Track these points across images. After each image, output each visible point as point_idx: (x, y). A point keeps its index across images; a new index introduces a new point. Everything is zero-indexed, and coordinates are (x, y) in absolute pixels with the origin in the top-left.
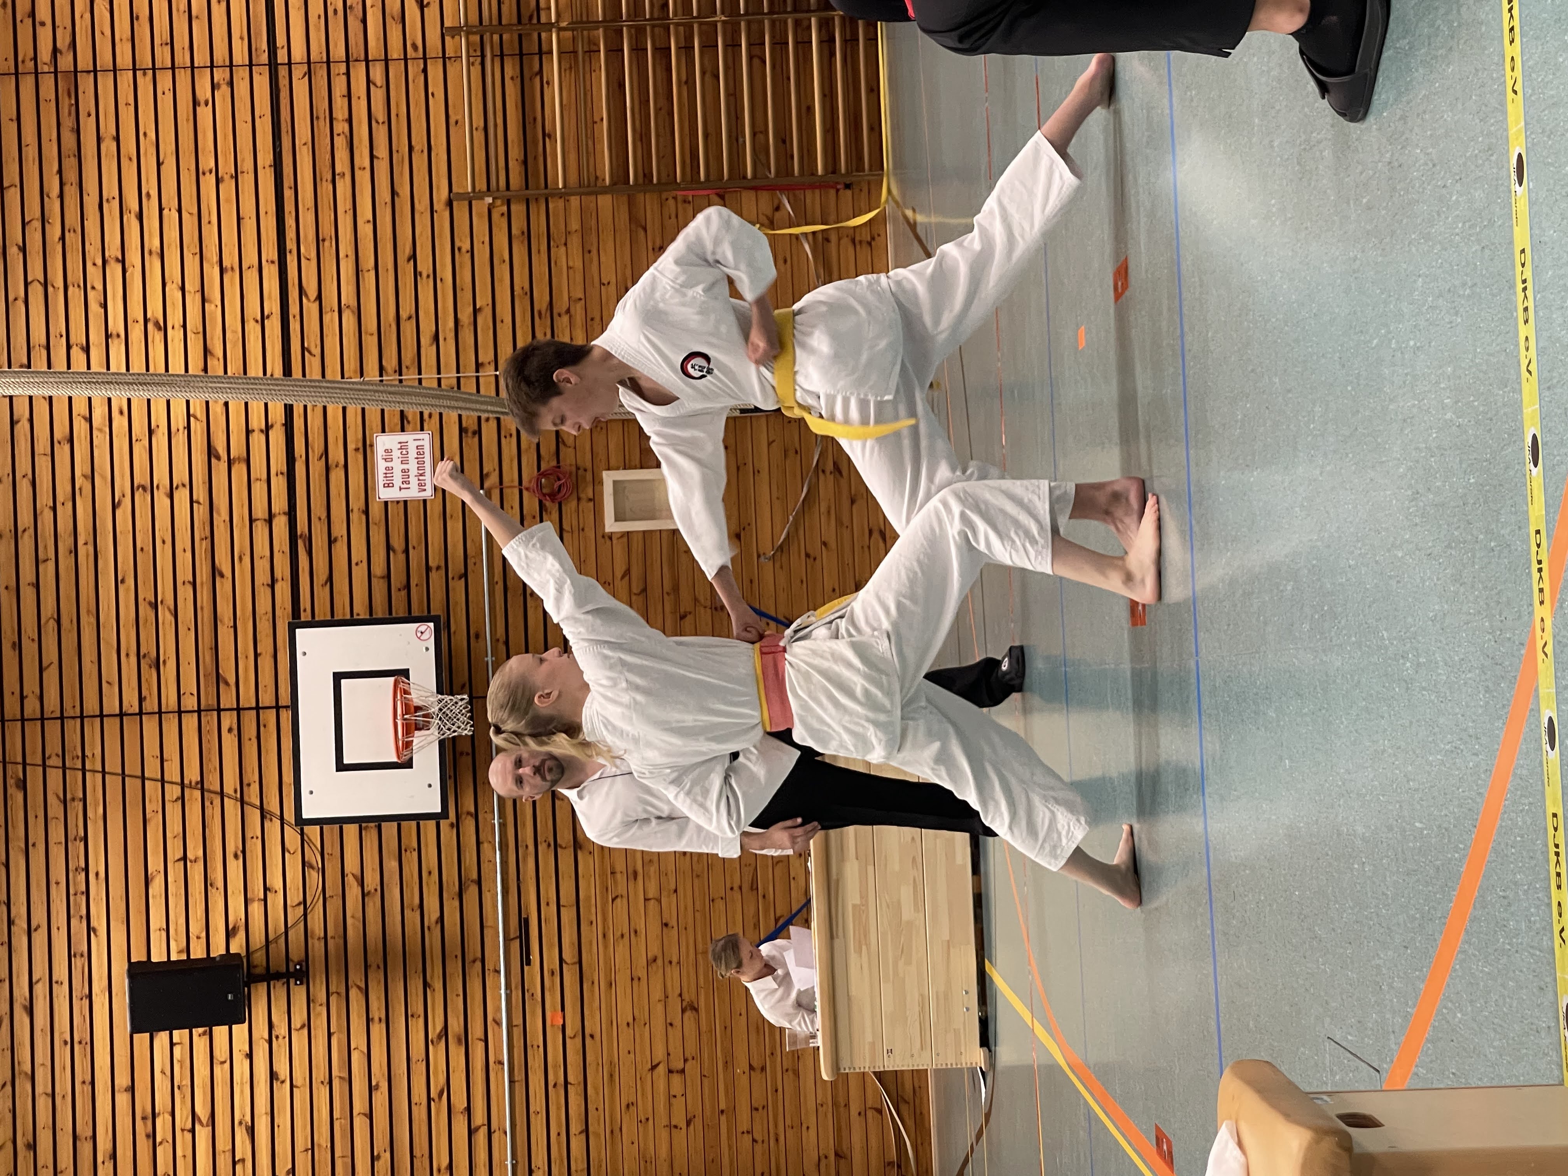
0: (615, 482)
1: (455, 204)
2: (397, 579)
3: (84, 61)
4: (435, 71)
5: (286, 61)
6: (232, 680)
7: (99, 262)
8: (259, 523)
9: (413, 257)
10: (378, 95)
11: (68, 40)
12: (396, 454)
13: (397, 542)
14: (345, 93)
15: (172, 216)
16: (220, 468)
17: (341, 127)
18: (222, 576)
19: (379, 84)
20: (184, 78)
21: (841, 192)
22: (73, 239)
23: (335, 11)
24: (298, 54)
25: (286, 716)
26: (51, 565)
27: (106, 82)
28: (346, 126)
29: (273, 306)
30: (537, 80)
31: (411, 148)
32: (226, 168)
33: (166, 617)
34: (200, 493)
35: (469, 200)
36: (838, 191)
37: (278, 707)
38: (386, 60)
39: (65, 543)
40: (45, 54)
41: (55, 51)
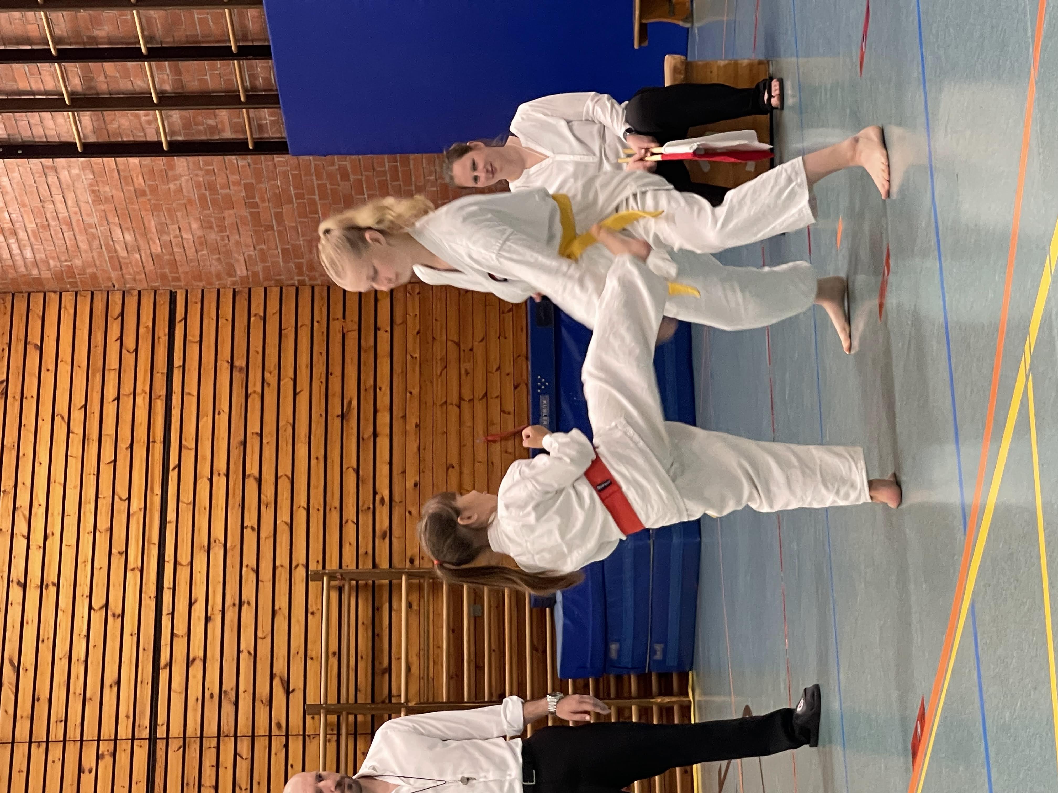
4: (295, 746)
5: (165, 736)
10: (243, 766)
14: (215, 764)
19: (244, 757)
20: (73, 750)
23: (212, 696)
24: (176, 729)
38: (253, 736)
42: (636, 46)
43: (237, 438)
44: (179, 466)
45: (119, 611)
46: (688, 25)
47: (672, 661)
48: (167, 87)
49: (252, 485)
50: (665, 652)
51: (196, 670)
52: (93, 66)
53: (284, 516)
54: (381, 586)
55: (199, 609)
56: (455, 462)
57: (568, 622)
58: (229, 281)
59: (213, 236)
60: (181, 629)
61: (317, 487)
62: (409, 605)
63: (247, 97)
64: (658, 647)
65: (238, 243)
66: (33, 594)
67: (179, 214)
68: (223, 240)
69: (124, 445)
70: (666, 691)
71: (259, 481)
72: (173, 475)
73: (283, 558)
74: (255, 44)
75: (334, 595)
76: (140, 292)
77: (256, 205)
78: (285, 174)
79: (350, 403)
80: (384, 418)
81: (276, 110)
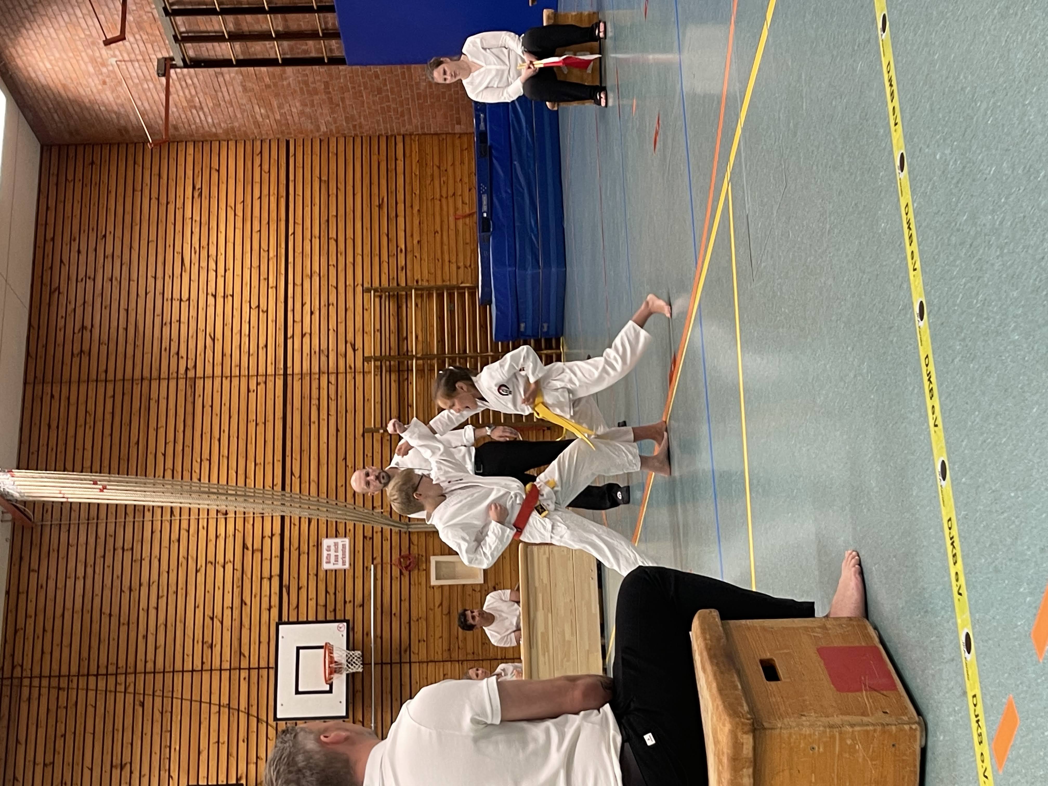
0: (437, 563)
1: (366, 434)
2: (330, 607)
3: (200, 373)
4: (359, 378)
5: (291, 373)
6: (247, 655)
7: (199, 460)
8: (265, 580)
9: (345, 459)
10: (332, 388)
11: (193, 364)
12: (333, 548)
13: (331, 590)
14: (318, 387)
15: (234, 440)
16: (249, 553)
17: (315, 402)
18: (245, 604)
19: (333, 383)
20: (244, 380)
21: (546, 432)
22: (188, 450)
23: (315, 352)
24: (297, 370)
25: (272, 672)
26: (165, 598)
27: (208, 382)
28: (317, 401)
29: (278, 480)
30: (406, 383)
31: (346, 411)
32: (261, 420)
33: (217, 624)
34: (238, 566)
35: (373, 431)
36: (544, 431)
37: (268, 668)
38: (337, 374)
39: (172, 588)
40: (182, 370)
41: (187, 369)
42: (530, 4)
43: (324, 218)
44: (294, 233)
45: (265, 309)
47: (552, 332)
48: (280, 28)
49: (333, 243)
50: (548, 327)
51: (307, 340)
52: (240, 17)
53: (350, 259)
54: (402, 295)
55: (307, 308)
56: (439, 229)
57: (499, 313)
58: (317, 134)
59: (308, 110)
60: (298, 318)
61: (367, 244)
62: (416, 305)
63: (323, 33)
64: (545, 325)
65: (322, 114)
66: (220, 300)
67: (289, 98)
68: (313, 111)
69: (264, 222)
70: (549, 347)
71: (336, 241)
72: (291, 238)
73: (350, 281)
74: (327, 4)
75: (377, 300)
76: (270, 141)
77: (330, 93)
78: (345, 76)
79: (383, 199)
80: (401, 207)
81: (339, 41)
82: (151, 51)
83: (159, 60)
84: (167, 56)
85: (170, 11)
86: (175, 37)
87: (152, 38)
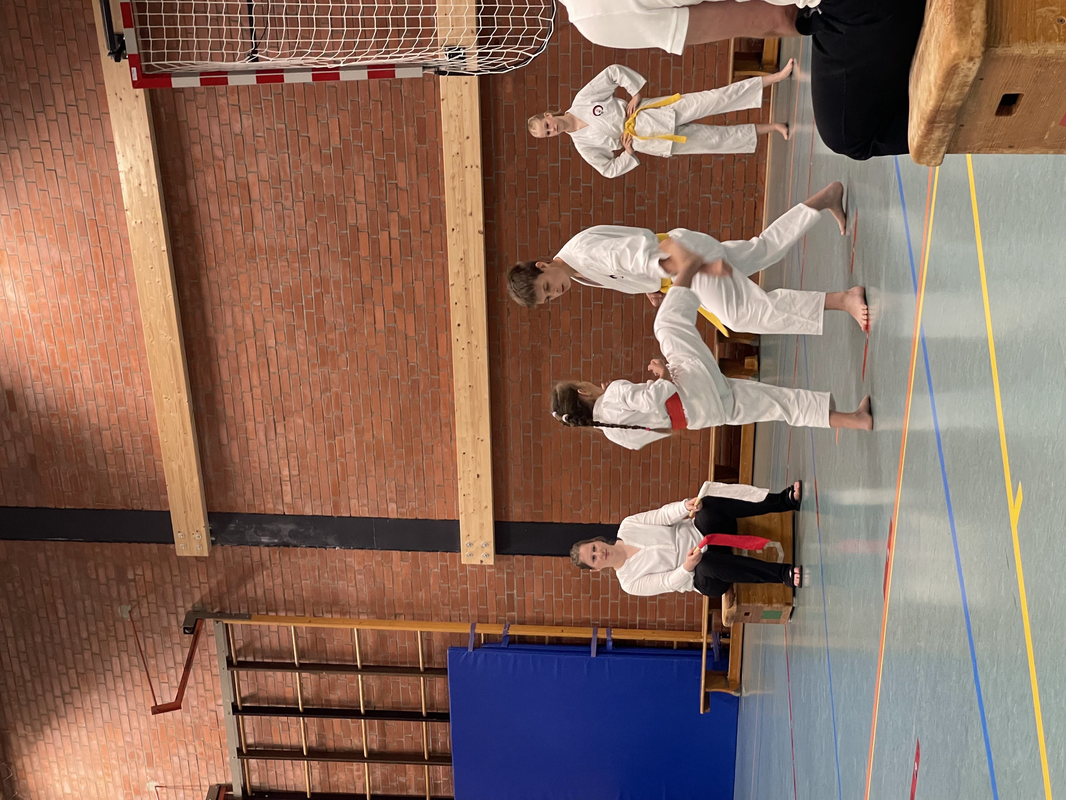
42: (702, 712)
46: (737, 695)
48: (375, 747)
52: (326, 721)
63: (429, 756)
74: (440, 711)
81: (448, 768)
82: (203, 773)
83: (211, 787)
84: (223, 782)
85: (240, 708)
86: (239, 750)
87: (209, 753)
